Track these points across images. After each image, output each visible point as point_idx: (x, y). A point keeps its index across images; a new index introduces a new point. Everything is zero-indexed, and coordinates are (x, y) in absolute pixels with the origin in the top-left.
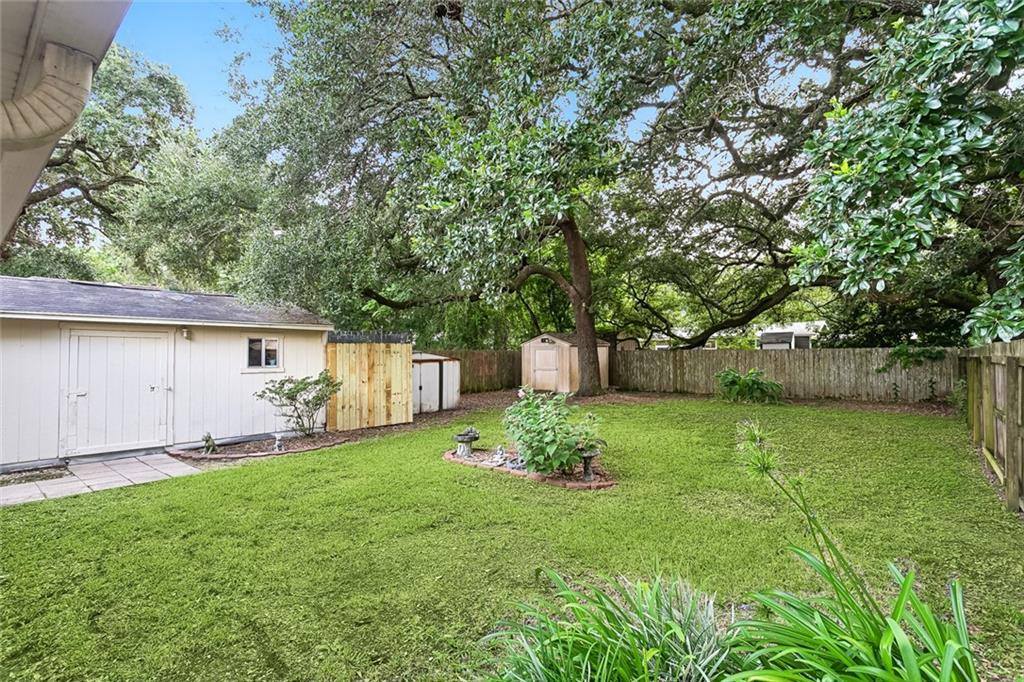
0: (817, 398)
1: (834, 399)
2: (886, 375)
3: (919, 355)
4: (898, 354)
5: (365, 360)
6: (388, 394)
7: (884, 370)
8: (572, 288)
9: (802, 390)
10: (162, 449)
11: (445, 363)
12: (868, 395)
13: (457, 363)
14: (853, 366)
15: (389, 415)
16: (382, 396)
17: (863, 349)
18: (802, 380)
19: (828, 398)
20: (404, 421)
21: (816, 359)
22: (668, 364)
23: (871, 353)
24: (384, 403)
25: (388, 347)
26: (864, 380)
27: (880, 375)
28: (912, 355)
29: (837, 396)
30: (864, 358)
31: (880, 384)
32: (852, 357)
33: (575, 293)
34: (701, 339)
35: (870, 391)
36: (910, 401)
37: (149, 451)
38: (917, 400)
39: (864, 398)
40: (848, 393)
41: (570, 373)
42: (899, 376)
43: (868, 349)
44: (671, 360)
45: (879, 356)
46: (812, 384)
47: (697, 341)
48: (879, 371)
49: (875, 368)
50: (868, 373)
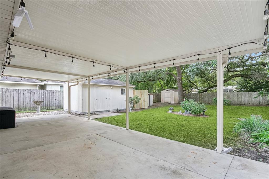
0: (238, 104)
1: (243, 105)
2: (257, 98)
3: (266, 93)
4: (260, 93)
5: (140, 93)
6: (144, 101)
7: (256, 97)
8: (177, 78)
9: (234, 102)
10: (108, 111)
11: (150, 95)
12: (252, 103)
13: (152, 95)
14: (248, 96)
15: (144, 106)
16: (143, 101)
17: (251, 92)
18: (234, 100)
19: (241, 104)
20: (147, 108)
21: (238, 95)
22: (198, 96)
23: (253, 93)
24: (143, 103)
25: (144, 91)
26: (251, 100)
27: (255, 99)
28: (264, 94)
29: (244, 104)
30: (251, 94)
31: (255, 101)
32: (248, 94)
33: (178, 79)
34: (206, 90)
35: (252, 102)
36: (263, 105)
37: (106, 111)
38: (265, 105)
39: (251, 104)
40: (246, 103)
41: (174, 98)
42: (260, 99)
43: (252, 92)
44: (199, 95)
45: (255, 94)
46: (237, 101)
47: (205, 90)
48: (255, 98)
49: (254, 97)
50: (252, 98)
